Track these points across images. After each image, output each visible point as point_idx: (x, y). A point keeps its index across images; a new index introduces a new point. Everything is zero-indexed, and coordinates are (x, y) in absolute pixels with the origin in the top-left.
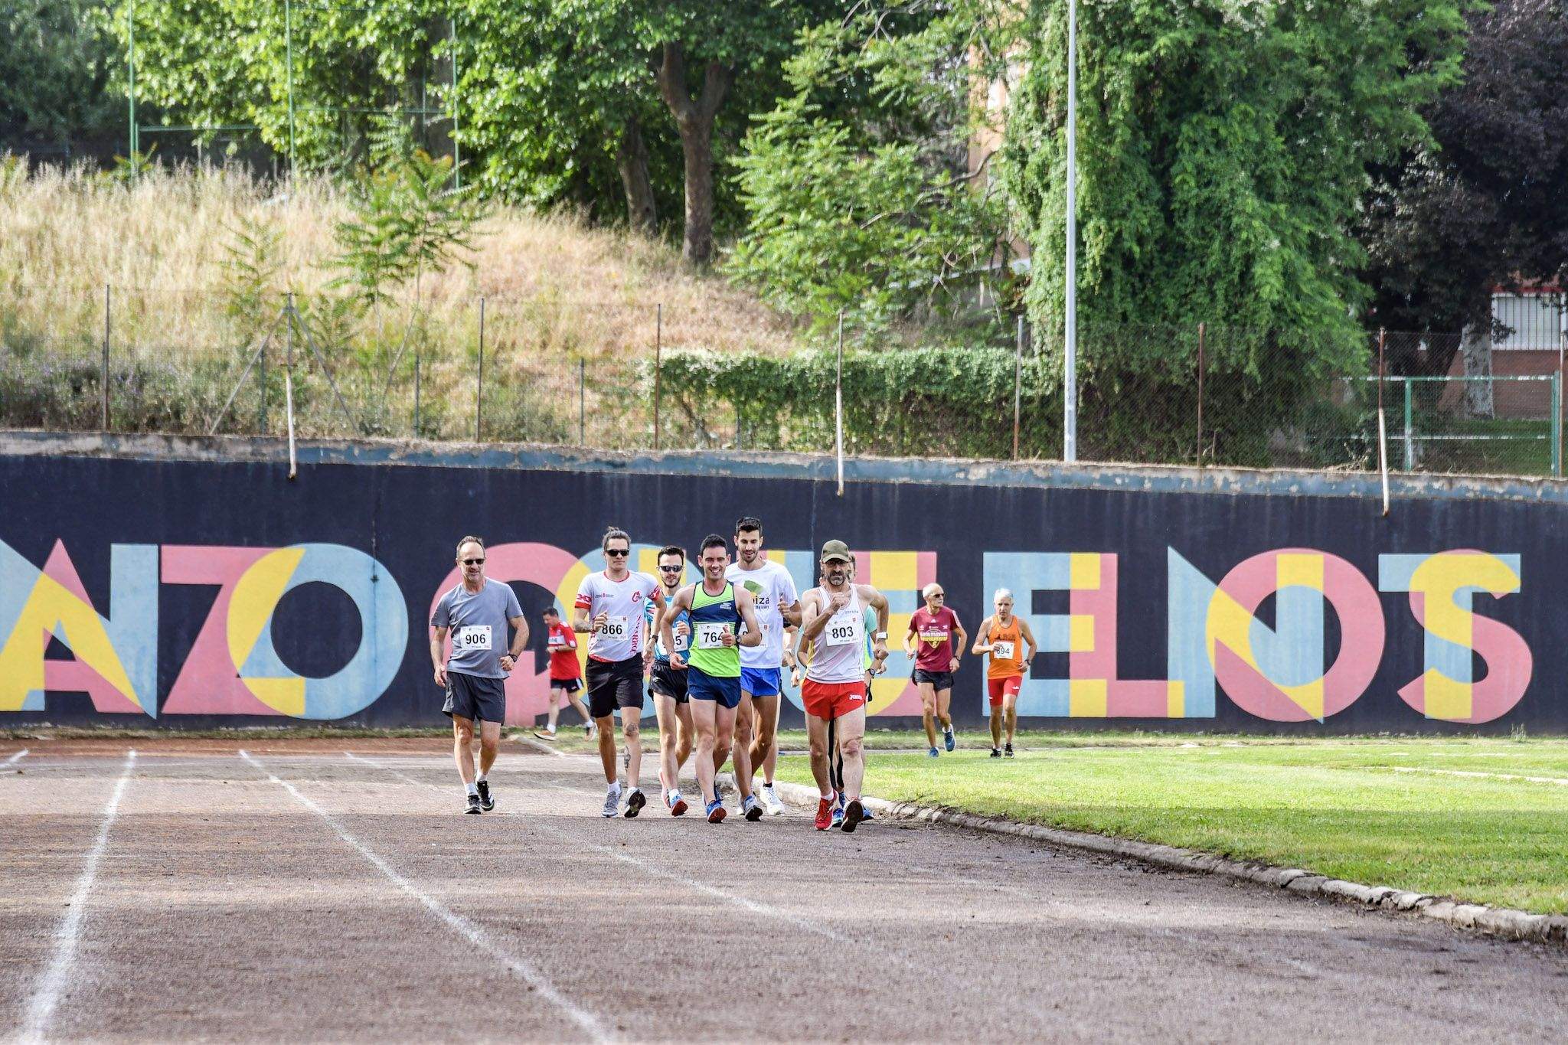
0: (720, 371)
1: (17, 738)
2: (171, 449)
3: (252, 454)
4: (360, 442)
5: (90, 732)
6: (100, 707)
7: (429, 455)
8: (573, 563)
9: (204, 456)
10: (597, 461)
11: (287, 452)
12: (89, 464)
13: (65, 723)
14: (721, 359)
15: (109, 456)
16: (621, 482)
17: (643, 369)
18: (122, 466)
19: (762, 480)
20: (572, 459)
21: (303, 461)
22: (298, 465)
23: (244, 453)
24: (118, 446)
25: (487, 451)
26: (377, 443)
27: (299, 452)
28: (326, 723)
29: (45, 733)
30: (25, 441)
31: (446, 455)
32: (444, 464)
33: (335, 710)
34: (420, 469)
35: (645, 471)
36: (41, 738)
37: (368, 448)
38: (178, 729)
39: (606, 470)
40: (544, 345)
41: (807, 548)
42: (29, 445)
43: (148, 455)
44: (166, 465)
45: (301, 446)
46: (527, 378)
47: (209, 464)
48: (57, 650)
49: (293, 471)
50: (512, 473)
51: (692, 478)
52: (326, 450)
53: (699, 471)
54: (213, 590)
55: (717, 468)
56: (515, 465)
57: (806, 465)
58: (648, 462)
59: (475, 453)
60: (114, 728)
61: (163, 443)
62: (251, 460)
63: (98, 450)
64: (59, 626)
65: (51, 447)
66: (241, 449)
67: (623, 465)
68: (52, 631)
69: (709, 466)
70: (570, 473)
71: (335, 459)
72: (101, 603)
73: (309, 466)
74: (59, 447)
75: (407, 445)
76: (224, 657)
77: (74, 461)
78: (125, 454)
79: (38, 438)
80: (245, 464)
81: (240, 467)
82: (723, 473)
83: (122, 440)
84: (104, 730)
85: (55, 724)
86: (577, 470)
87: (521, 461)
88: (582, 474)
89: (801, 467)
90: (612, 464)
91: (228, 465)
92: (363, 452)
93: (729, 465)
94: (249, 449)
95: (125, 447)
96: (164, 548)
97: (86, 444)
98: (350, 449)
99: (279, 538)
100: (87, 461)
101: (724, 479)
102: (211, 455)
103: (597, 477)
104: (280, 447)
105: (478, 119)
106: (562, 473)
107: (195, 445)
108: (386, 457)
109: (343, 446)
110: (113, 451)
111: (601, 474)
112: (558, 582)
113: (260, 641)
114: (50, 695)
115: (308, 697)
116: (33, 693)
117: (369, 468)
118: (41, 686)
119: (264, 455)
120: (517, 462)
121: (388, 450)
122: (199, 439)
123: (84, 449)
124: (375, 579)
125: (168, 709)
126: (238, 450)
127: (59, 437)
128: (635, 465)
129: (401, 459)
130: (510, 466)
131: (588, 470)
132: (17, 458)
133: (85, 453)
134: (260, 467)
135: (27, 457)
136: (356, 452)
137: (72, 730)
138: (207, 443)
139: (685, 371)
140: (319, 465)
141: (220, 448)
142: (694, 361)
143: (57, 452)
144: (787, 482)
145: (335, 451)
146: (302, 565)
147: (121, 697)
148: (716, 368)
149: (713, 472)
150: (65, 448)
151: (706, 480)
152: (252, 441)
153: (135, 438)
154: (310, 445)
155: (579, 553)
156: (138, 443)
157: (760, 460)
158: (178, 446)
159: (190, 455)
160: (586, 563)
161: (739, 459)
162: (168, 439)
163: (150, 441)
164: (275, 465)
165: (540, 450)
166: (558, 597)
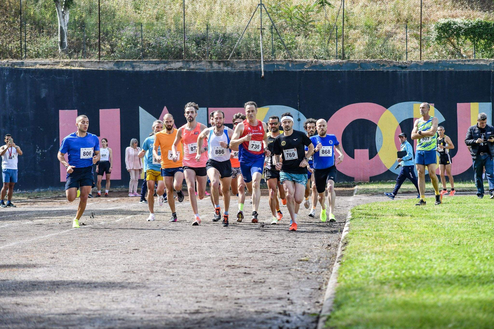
0: (466, 27)
2: (212, 67)
3: (246, 68)
4: (292, 61)
7: (321, 65)
8: (384, 111)
9: (226, 69)
10: (394, 66)
11: (260, 66)
12: (177, 74)
14: (467, 22)
15: (186, 70)
16: (405, 74)
18: (191, 74)
19: (468, 72)
20: (384, 65)
21: (267, 70)
22: (265, 72)
23: (242, 68)
24: (190, 66)
25: (347, 63)
26: (300, 62)
27: (265, 66)
30: (150, 65)
31: (329, 65)
32: (328, 70)
34: (317, 72)
35: (415, 70)
37: (295, 63)
39: (399, 70)
41: (489, 101)
42: (152, 67)
43: (202, 70)
44: (210, 73)
45: (266, 63)
47: (227, 73)
49: (263, 75)
50: (357, 72)
51: (437, 72)
52: (277, 65)
53: (440, 69)
55: (448, 67)
56: (359, 69)
57: (488, 65)
58: (417, 65)
59: (341, 65)
61: (209, 64)
62: (245, 70)
63: (181, 68)
65: (161, 67)
66: (241, 66)
67: (406, 67)
69: (444, 67)
70: (383, 71)
71: (281, 69)
73: (270, 72)
74: (165, 67)
75: (312, 62)
77: (170, 72)
78: (193, 69)
79: (156, 63)
80: (243, 72)
81: (241, 73)
82: (450, 69)
83: (191, 63)
86: (385, 70)
87: (361, 67)
88: (388, 72)
89: (486, 65)
90: (402, 67)
91: (235, 72)
92: (293, 65)
93: (453, 65)
94: (245, 66)
95: (193, 66)
96: (209, 108)
97: (177, 65)
98: (287, 65)
101: (451, 72)
102: (229, 69)
103: (394, 73)
104: (258, 64)
106: (379, 71)
107: (222, 65)
108: (303, 68)
109: (284, 63)
110: (188, 68)
111: (396, 71)
112: (378, 119)
117: (296, 72)
119: (251, 68)
120: (360, 68)
121: (304, 64)
122: (223, 62)
123: (175, 67)
124: (299, 120)
127: (165, 63)
128: (411, 67)
129: (310, 68)
130: (356, 70)
131: (391, 70)
132: (146, 72)
133: (176, 69)
134: (249, 73)
135: (151, 71)
136: (290, 65)
138: (227, 64)
139: (451, 28)
140: (274, 72)
141: (232, 65)
142: (455, 23)
143: (164, 69)
144: (479, 72)
145: (281, 65)
148: (464, 26)
149: (446, 69)
150: (167, 67)
151: (443, 72)
152: (246, 62)
153: (196, 63)
154: (270, 63)
155: (387, 106)
156: (198, 64)
157: (467, 63)
158: (215, 65)
159: (220, 69)
160: (390, 111)
161: (458, 63)
162: (211, 62)
163: (203, 63)
164: (255, 72)
165: (370, 62)
166: (379, 125)
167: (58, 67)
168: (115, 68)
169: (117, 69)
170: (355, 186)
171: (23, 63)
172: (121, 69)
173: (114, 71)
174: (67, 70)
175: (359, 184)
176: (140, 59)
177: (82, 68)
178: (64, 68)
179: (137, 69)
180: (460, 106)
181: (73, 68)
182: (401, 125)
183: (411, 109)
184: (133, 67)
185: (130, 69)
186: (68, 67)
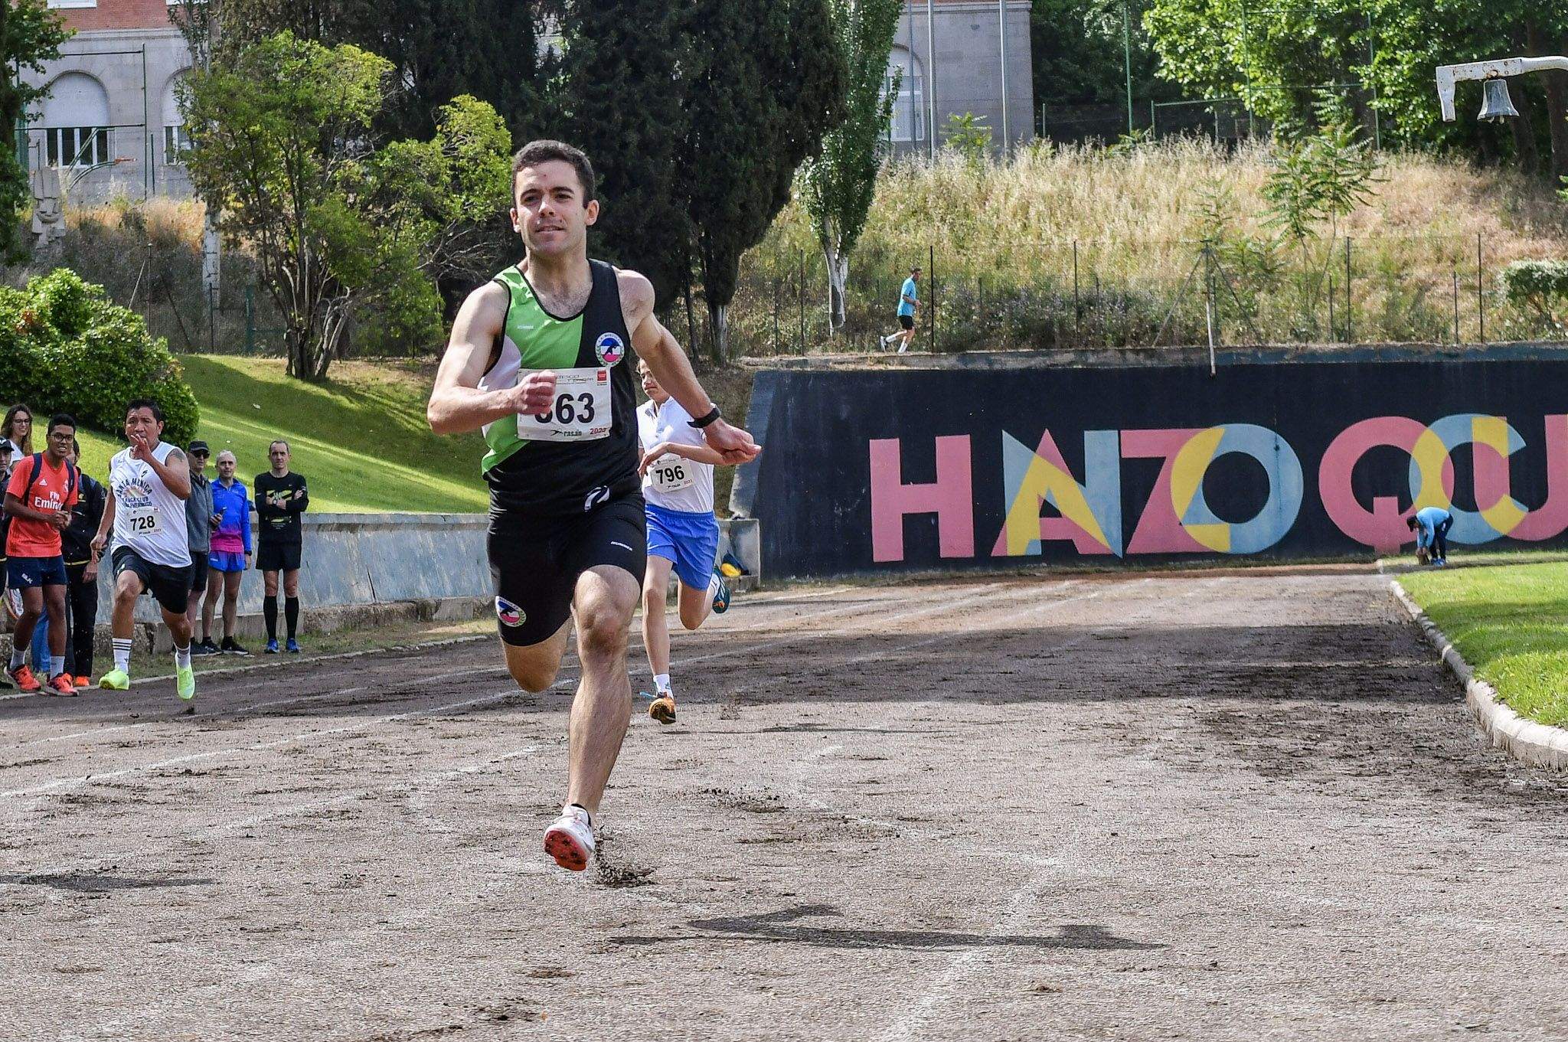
0: (1559, 276)
1: (1020, 575)
2: (1125, 359)
3: (1184, 360)
4: (1262, 348)
5: (1074, 569)
6: (1081, 550)
7: (1313, 354)
8: (1423, 430)
9: (1149, 363)
10: (1438, 353)
11: (1209, 357)
12: (1067, 373)
13: (1056, 563)
14: (1560, 267)
15: (1080, 366)
16: (1456, 367)
17: (1501, 277)
18: (1089, 373)
20: (1419, 353)
21: (1221, 364)
22: (1217, 367)
23: (1177, 360)
24: (1087, 359)
25: (1356, 350)
26: (1275, 348)
27: (1217, 357)
28: (1246, 556)
29: (1043, 569)
30: (1019, 358)
31: (1325, 353)
32: (1325, 361)
33: (1252, 547)
34: (1306, 365)
35: (1474, 359)
36: (1038, 574)
37: (1267, 351)
38: (1139, 564)
39: (1445, 360)
40: (1439, 260)
42: (1023, 362)
43: (1108, 365)
44: (1122, 374)
45: (1219, 352)
46: (1423, 288)
47: (1152, 370)
48: (1048, 510)
49: (1213, 371)
50: (1375, 366)
51: (1509, 364)
52: (1238, 354)
53: (1514, 357)
54: (1159, 462)
55: (1528, 355)
56: (1377, 360)
58: (1475, 352)
59: (1347, 352)
60: (1092, 566)
61: (1119, 355)
62: (1182, 364)
63: (1072, 363)
64: (1049, 491)
65: (1038, 362)
66: (1176, 357)
67: (1457, 356)
68: (1044, 496)
69: (1521, 353)
70: (1418, 363)
71: (1245, 361)
72: (1078, 473)
73: (1225, 367)
74: (1044, 361)
75: (1297, 348)
76: (1170, 512)
77: (1055, 371)
78: (1092, 364)
79: (1027, 355)
80: (1179, 367)
81: (1174, 371)
82: (1533, 357)
83: (1089, 355)
84: (1084, 567)
85: (1049, 564)
86: (1423, 361)
87: (1381, 356)
88: (1427, 364)
90: (1449, 355)
91: (1166, 369)
92: (1265, 355)
93: (1537, 352)
94: (1181, 356)
95: (1092, 359)
96: (1123, 432)
97: (1064, 358)
98: (1255, 354)
99: (1207, 422)
100: (1065, 371)
101: (1533, 363)
102: (1154, 362)
103: (1438, 366)
104: (1204, 355)
105: (1388, 90)
106: (1412, 363)
107: (1142, 356)
108: (1282, 358)
109: (1250, 351)
110: (1083, 363)
111: (1441, 363)
112: (1412, 445)
113: (1195, 499)
114: (1045, 543)
115: (1233, 539)
116: (1032, 543)
117: (1270, 366)
118: (1037, 536)
119: (1192, 360)
121: (1284, 351)
122: (1145, 351)
123: (1062, 362)
124: (1277, 448)
125: (1131, 550)
126: (1173, 357)
127: (1044, 355)
128: (1466, 354)
129: (1294, 359)
130: (1373, 361)
131: (1431, 361)
132: (1014, 371)
133: (1063, 365)
134: (1190, 370)
135: (1021, 370)
136: (1260, 355)
137: (1061, 568)
138: (1150, 354)
139: (1531, 279)
140: (1233, 366)
141: (1160, 357)
142: (1539, 269)
143: (1043, 365)
145: (1244, 355)
146: (1224, 440)
147: (1096, 542)
148: (1555, 274)
149: (1525, 357)
150: (1048, 362)
151: (1520, 365)
152: (1183, 350)
153: (1098, 352)
154: (1226, 352)
155: (1427, 423)
156: (1100, 356)
157: (1560, 347)
158: (1130, 357)
159: (1139, 363)
160: (1433, 430)
161: (1544, 347)
162: (1123, 352)
163: (1109, 354)
164: (1200, 368)
165: (1395, 347)
166: (1413, 455)
167: (865, 367)
168: (961, 366)
169: (964, 367)
170: (1375, 560)
171: (805, 361)
172: (970, 366)
173: (959, 371)
174: (881, 372)
175: (1383, 556)
176: (1002, 348)
177: (904, 368)
178: (876, 368)
179: (997, 367)
180: (1549, 419)
181: (890, 368)
182: (1452, 454)
183: (1468, 427)
184: (991, 363)
185: (986, 367)
186: (882, 367)
